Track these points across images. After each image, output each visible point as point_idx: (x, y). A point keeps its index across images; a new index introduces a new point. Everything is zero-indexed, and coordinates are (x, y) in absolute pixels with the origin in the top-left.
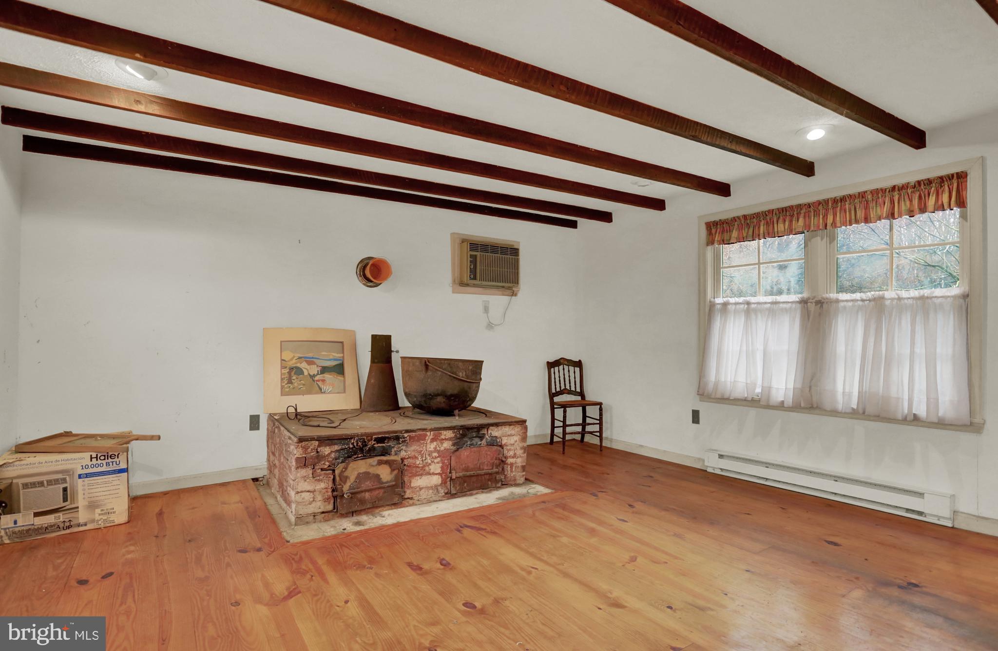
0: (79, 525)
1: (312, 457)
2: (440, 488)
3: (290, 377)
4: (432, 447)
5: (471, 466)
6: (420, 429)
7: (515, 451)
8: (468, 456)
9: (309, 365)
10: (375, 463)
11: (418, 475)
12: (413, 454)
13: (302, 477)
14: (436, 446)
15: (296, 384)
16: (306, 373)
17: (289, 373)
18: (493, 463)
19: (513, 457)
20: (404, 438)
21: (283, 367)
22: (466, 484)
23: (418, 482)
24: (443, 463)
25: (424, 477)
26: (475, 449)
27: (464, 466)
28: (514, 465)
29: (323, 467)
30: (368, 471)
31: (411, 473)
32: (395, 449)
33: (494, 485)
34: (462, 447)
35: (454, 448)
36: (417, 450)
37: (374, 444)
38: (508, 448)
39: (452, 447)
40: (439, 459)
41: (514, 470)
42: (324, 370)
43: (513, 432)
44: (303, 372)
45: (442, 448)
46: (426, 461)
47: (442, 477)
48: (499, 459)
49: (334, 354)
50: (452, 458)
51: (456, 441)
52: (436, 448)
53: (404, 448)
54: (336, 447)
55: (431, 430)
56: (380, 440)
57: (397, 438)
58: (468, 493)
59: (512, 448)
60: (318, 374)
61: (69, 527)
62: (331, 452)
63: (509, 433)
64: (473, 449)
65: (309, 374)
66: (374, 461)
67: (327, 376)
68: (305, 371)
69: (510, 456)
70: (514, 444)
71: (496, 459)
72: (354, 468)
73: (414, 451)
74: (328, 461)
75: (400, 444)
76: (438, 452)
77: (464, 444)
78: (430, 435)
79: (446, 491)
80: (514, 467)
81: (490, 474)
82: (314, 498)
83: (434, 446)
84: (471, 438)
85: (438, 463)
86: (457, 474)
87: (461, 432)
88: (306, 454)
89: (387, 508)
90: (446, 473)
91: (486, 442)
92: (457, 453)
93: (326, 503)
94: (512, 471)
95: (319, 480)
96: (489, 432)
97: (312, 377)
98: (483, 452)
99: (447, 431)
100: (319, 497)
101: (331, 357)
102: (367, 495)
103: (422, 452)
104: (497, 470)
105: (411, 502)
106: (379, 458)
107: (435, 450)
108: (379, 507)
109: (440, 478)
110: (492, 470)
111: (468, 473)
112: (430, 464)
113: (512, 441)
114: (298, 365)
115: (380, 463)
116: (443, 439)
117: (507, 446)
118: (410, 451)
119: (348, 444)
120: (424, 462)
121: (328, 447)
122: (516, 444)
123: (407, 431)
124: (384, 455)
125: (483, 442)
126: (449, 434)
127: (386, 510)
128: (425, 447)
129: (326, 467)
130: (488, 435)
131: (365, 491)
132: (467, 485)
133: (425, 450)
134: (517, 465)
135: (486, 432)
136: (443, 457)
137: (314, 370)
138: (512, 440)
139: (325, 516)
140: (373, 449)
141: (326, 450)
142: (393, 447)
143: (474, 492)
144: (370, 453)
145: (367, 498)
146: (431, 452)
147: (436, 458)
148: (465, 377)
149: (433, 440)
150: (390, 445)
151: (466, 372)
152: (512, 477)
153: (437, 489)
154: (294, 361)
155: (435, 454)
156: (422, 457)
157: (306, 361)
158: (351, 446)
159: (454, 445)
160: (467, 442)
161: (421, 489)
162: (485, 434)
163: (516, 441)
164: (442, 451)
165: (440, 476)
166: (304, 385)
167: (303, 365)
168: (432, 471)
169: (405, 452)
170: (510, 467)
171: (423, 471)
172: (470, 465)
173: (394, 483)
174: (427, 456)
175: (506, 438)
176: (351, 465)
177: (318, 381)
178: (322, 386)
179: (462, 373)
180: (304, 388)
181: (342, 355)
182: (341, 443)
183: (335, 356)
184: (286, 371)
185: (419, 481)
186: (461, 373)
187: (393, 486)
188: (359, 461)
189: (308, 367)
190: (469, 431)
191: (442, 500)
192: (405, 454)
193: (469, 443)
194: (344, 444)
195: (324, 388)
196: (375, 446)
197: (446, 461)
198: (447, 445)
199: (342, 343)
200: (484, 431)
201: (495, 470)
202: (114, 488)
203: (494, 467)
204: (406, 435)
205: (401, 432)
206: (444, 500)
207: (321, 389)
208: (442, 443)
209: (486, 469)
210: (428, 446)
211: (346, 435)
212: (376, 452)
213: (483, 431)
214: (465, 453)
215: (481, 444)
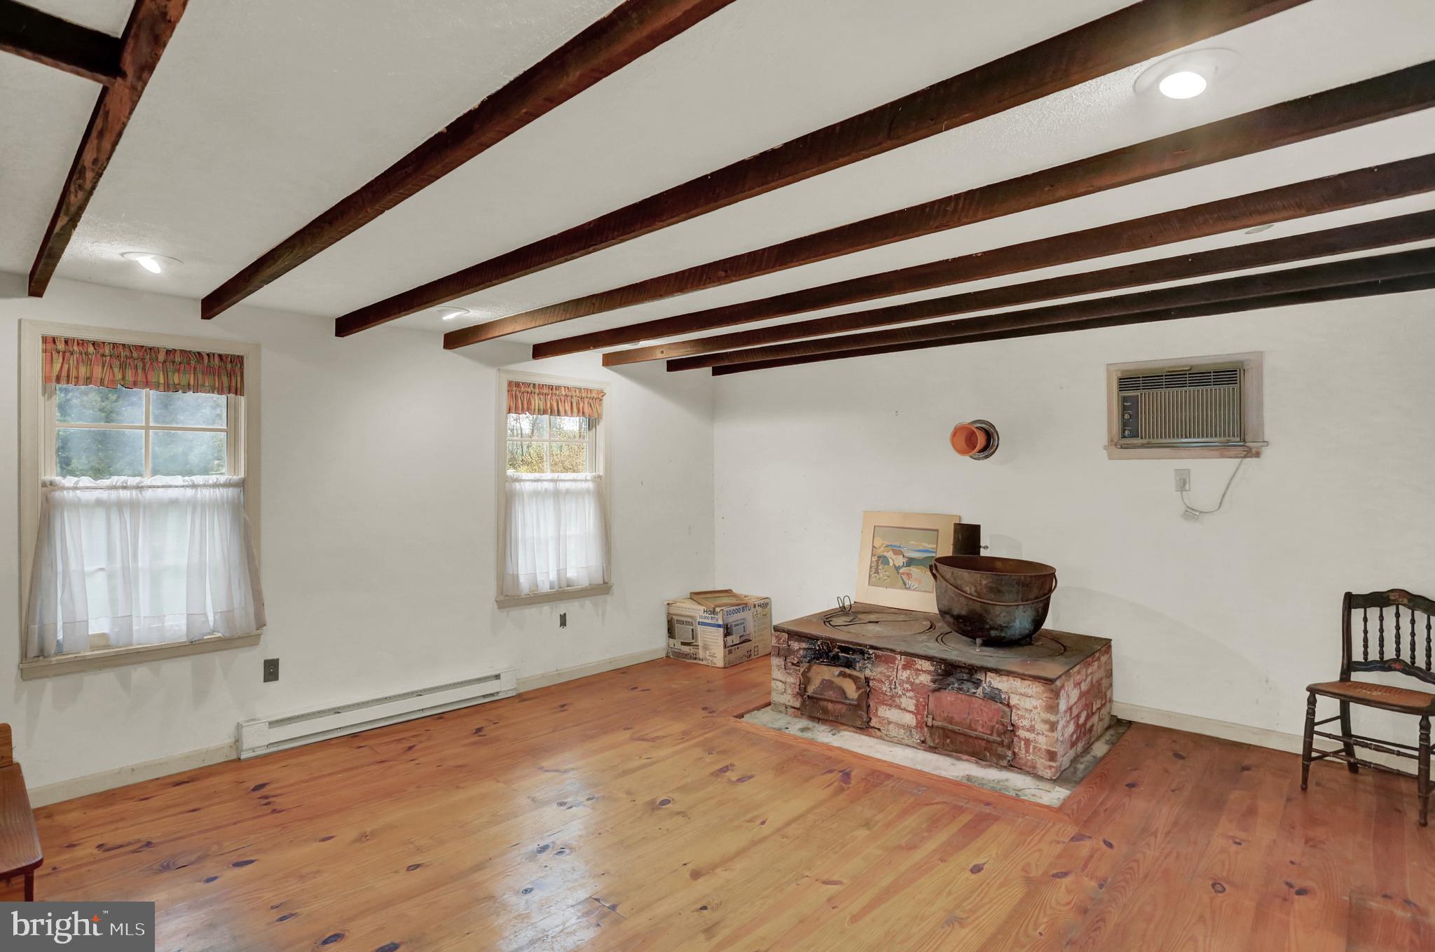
0: (699, 659)
1: (783, 649)
2: (914, 731)
3: (877, 566)
4: (904, 675)
5: (957, 718)
6: (888, 649)
7: (1031, 721)
8: (952, 703)
9: (895, 554)
10: (837, 673)
11: (887, 705)
12: (879, 676)
13: (777, 666)
14: (909, 675)
15: (881, 575)
16: (891, 564)
17: (877, 561)
18: (993, 727)
19: (1028, 730)
20: (869, 654)
21: (873, 555)
22: (948, 741)
23: (885, 712)
24: (918, 701)
25: (893, 710)
26: (963, 697)
27: (946, 714)
28: (1033, 744)
29: (792, 661)
30: (833, 679)
31: (878, 699)
32: (860, 665)
33: (995, 761)
34: (945, 689)
35: (933, 686)
36: (884, 673)
37: (838, 652)
38: (1020, 713)
39: (931, 684)
40: (911, 694)
41: (1031, 750)
42: (911, 562)
43: (1029, 691)
44: (889, 562)
45: (917, 681)
46: (896, 690)
47: (917, 718)
48: (1003, 725)
49: (924, 544)
50: (930, 698)
51: (936, 677)
52: (909, 678)
53: (870, 666)
54: (804, 645)
55: (901, 653)
56: (845, 650)
57: (862, 653)
58: (955, 754)
59: (1027, 716)
60: (903, 566)
61: (695, 659)
62: (800, 648)
63: (1023, 691)
64: (960, 696)
65: (894, 565)
66: (837, 671)
67: (914, 570)
68: (891, 561)
69: (1023, 727)
70: (1031, 711)
71: (997, 723)
72: (819, 673)
73: (881, 673)
74: (797, 657)
75: (866, 660)
76: (912, 684)
77: (949, 685)
78: (900, 661)
79: (922, 739)
80: (1031, 747)
81: (988, 741)
82: (785, 689)
83: (907, 675)
84: (961, 681)
85: (911, 698)
86: (934, 722)
87: (943, 667)
88: (779, 644)
89: (852, 729)
90: (923, 715)
91: (983, 693)
92: (937, 694)
93: (795, 699)
94: (1027, 752)
95: (789, 674)
96: (988, 680)
97: (897, 568)
98: (976, 706)
99: (924, 661)
100: (789, 691)
101: (921, 548)
102: (830, 706)
103: (891, 678)
104: (999, 739)
105: (878, 733)
106: (842, 669)
107: (908, 681)
108: (844, 724)
109: (915, 719)
110: (989, 736)
111: (950, 727)
112: (900, 696)
113: (1029, 706)
114: (885, 554)
115: (842, 675)
116: (918, 670)
117: (1018, 709)
118: (876, 672)
119: (814, 645)
120: (894, 690)
121: (797, 643)
122: (1035, 711)
123: (872, 647)
124: (848, 667)
125: (979, 691)
126: (926, 665)
127: (850, 731)
128: (895, 673)
129: (795, 662)
130: (985, 683)
131: (828, 701)
132: (951, 742)
133: (895, 676)
134: (1038, 745)
135: (983, 679)
136: (918, 693)
137: (900, 561)
138: (1028, 703)
139: (795, 712)
140: (836, 657)
141: (795, 645)
142: (859, 662)
143: (965, 757)
144: (834, 661)
145: (829, 708)
146: (903, 681)
147: (908, 690)
148: (975, 594)
149: (905, 667)
150: (855, 659)
151: (975, 587)
152: (1028, 760)
153: (911, 731)
154: (882, 549)
155: (907, 686)
156: (890, 684)
157: (893, 550)
158: (817, 648)
159: (934, 681)
160: (953, 684)
161: (889, 723)
162: (981, 681)
163: (1036, 708)
164: (917, 684)
165: (914, 716)
166: (889, 577)
167: (890, 555)
168: (903, 706)
169: (873, 671)
170: (1025, 744)
171: (892, 702)
172: (955, 716)
173: (856, 703)
174: (897, 685)
175: (1018, 697)
176: (814, 667)
177: (903, 574)
178: (907, 581)
179: (970, 589)
180: (889, 581)
181: (935, 546)
182: (808, 642)
183: (926, 547)
184: (875, 559)
185: (888, 712)
186: (968, 588)
187: (855, 706)
188: (823, 666)
189: (894, 557)
190: (956, 670)
191: (916, 748)
192: (870, 673)
193: (956, 685)
194: (811, 644)
195: (909, 583)
196: (840, 654)
197: (921, 699)
198: (925, 679)
199: (937, 530)
200: (980, 676)
201: (995, 737)
202: (715, 638)
203: (995, 734)
204: (871, 651)
205: (866, 646)
206: (920, 749)
207: (905, 584)
208: (917, 675)
209: (980, 731)
210: (900, 673)
211: (811, 635)
212: (840, 661)
213: (979, 674)
214: (948, 697)
215: (975, 693)
